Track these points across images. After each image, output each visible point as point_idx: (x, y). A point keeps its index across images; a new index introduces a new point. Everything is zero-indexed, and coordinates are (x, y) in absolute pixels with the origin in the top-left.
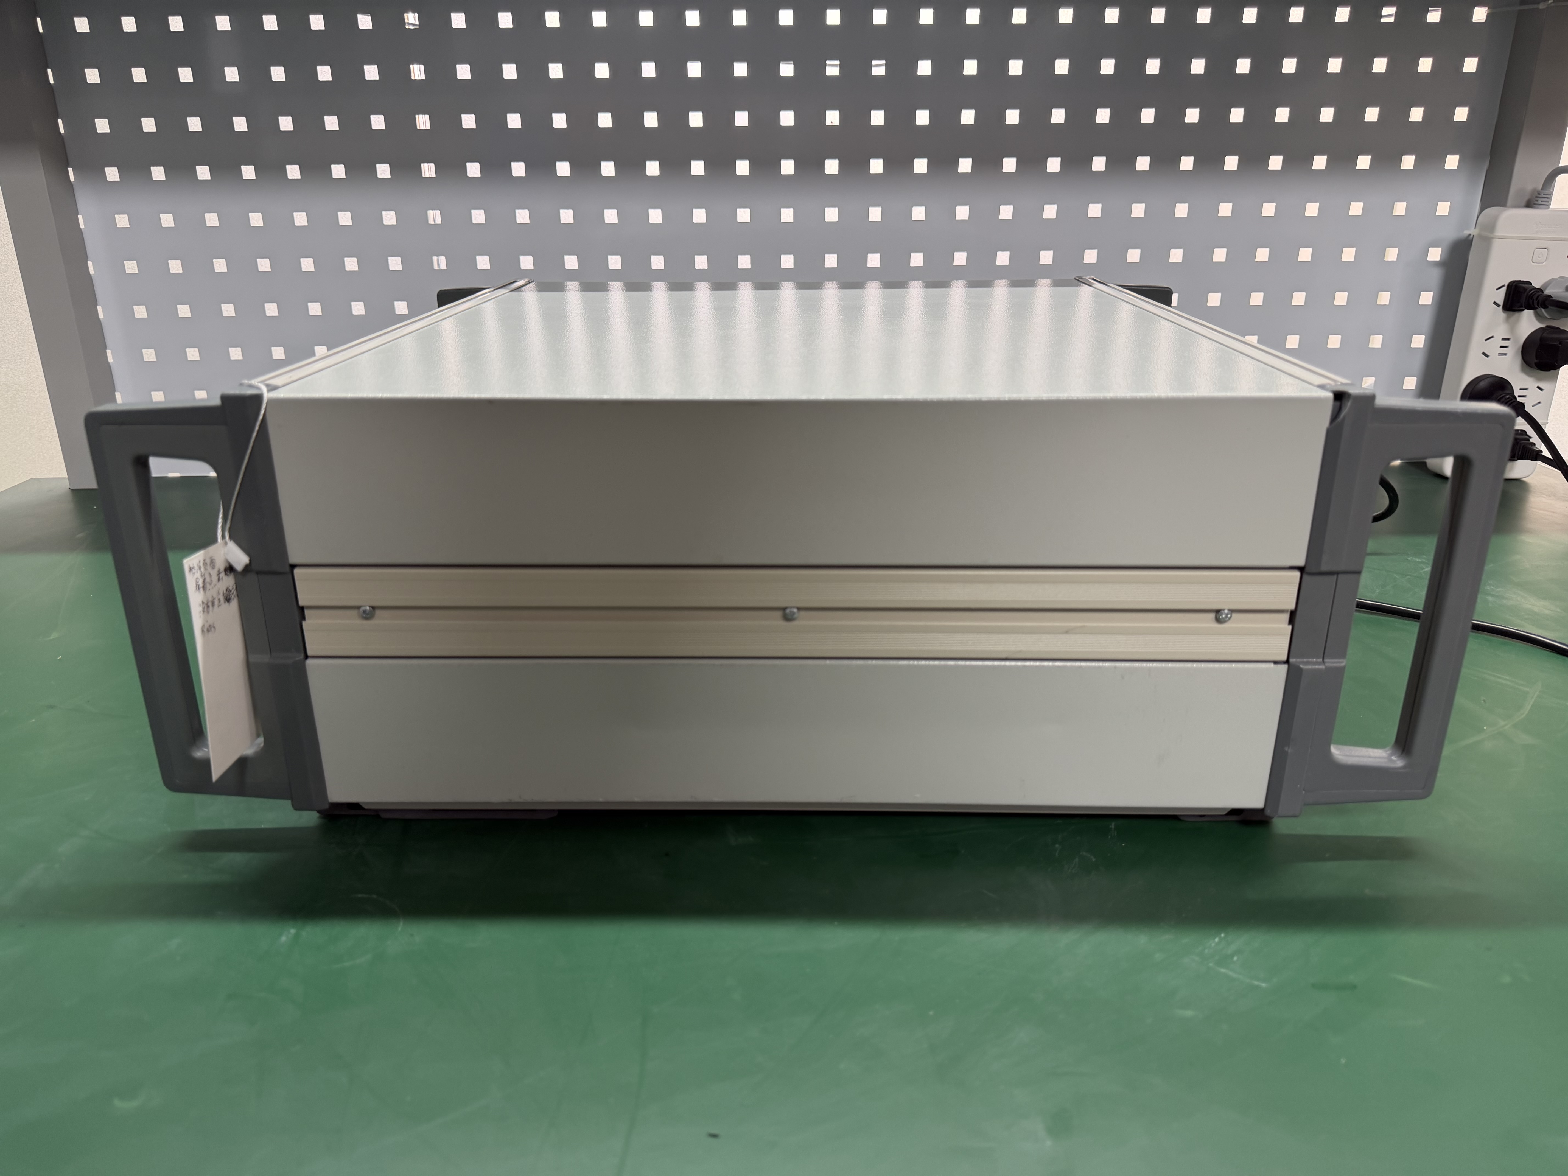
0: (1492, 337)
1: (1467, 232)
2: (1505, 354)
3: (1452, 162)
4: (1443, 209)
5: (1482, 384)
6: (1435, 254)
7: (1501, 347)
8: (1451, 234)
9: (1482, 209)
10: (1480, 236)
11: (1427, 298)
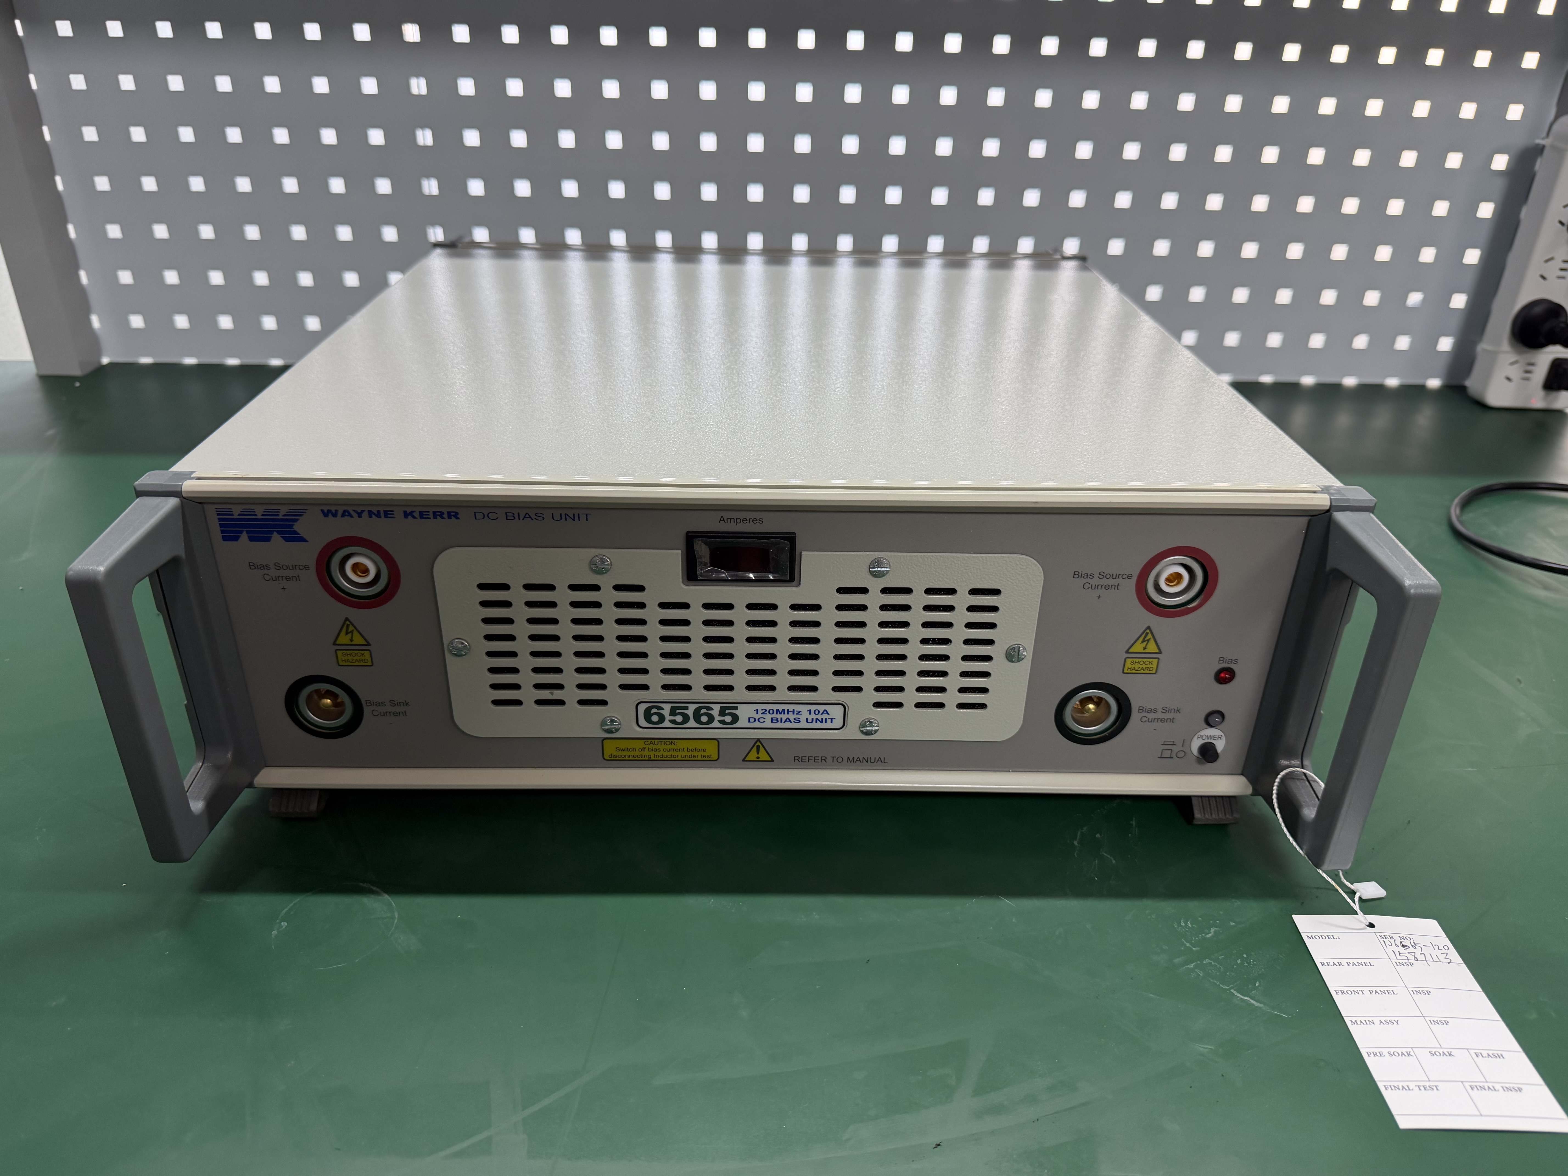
0: (1552, 259)
1: (1539, 141)
2: (1563, 278)
3: (1531, 60)
4: (1515, 112)
5: (1538, 310)
6: (1500, 162)
7: (1562, 270)
8: (1521, 141)
9: (1557, 117)
10: (1553, 147)
11: (1486, 210)
